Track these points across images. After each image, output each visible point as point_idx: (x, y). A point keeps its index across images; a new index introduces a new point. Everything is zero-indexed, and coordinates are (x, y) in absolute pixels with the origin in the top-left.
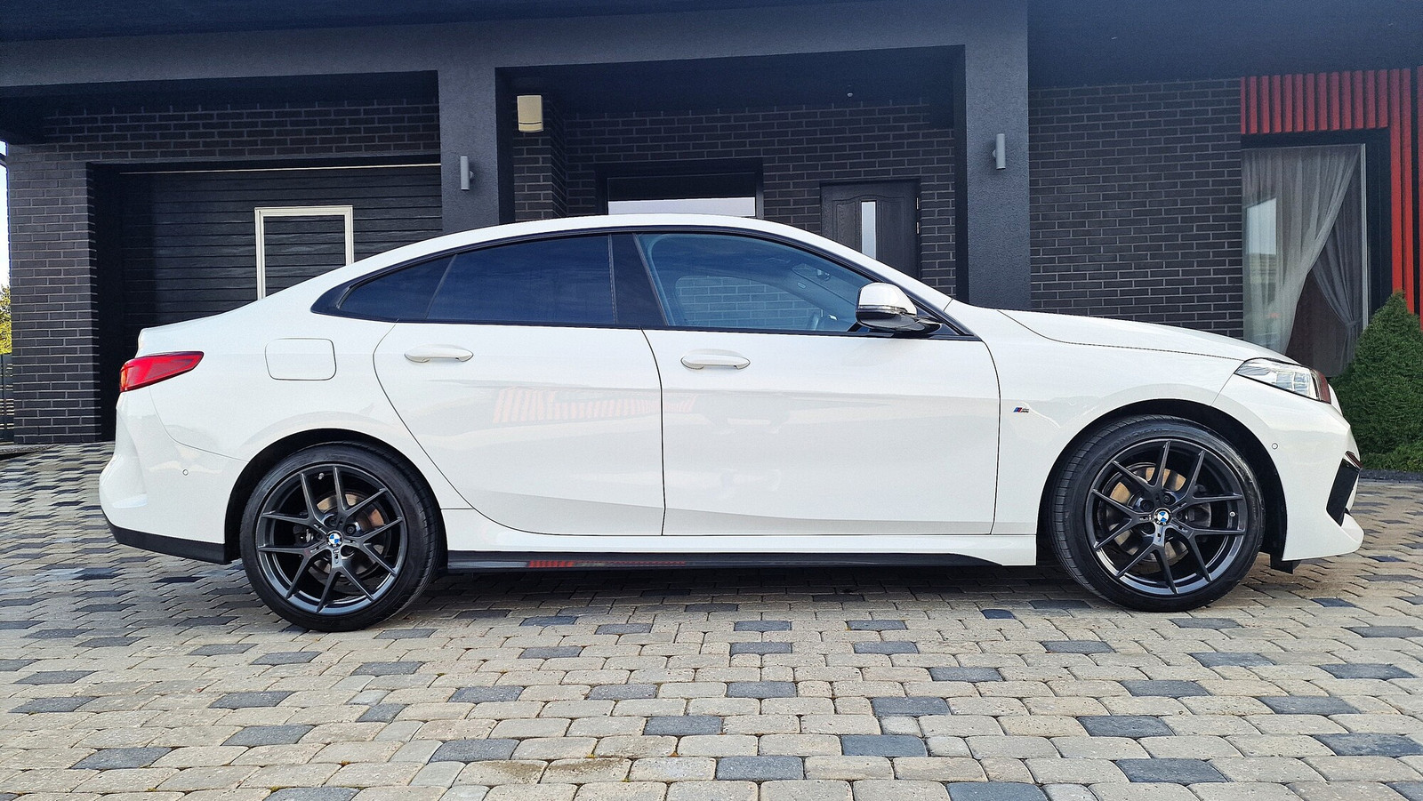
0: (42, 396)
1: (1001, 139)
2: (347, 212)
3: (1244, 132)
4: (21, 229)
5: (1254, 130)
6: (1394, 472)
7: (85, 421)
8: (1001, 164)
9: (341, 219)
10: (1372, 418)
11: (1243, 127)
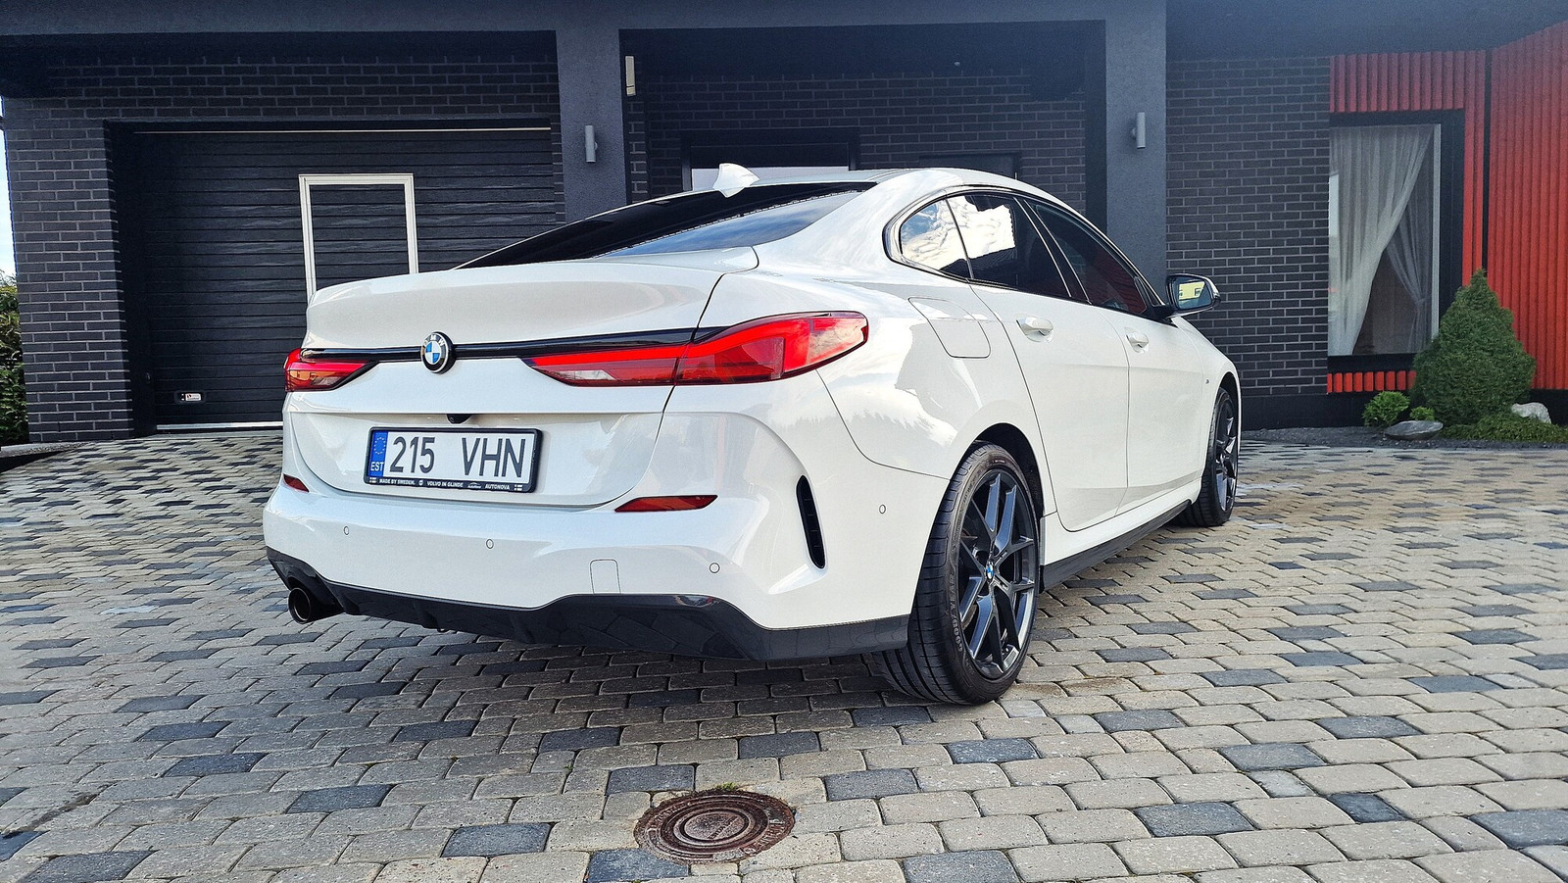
0: (62, 387)
1: (1142, 117)
2: (407, 181)
3: (1332, 111)
4: (26, 197)
5: (1342, 109)
6: (1482, 441)
7: (115, 415)
8: (1141, 143)
9: (401, 188)
10: (1458, 391)
11: (1332, 106)
